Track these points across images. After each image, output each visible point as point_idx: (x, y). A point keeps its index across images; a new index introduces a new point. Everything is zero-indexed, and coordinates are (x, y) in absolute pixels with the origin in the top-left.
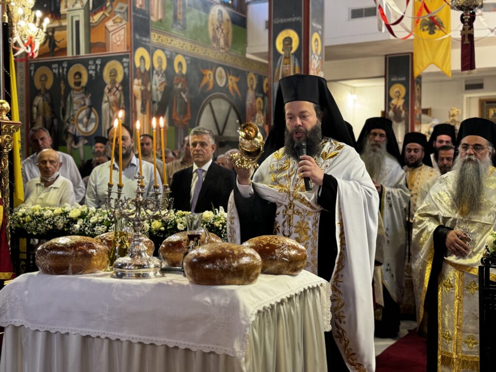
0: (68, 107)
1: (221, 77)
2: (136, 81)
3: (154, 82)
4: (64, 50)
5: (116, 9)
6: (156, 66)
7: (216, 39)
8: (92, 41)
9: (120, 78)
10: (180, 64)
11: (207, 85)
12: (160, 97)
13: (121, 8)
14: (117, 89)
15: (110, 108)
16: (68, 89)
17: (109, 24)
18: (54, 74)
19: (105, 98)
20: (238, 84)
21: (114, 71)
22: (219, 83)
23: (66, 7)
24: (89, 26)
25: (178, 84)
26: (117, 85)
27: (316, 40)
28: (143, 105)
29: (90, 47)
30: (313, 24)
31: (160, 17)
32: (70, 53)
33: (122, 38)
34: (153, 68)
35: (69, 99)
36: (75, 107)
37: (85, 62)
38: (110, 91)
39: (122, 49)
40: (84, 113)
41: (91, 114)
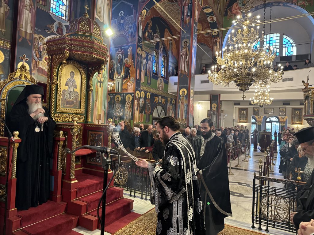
0: (114, 107)
1: (160, 99)
2: (136, 101)
3: (140, 101)
4: (114, 90)
5: (131, 79)
6: (141, 96)
7: (159, 88)
8: (123, 88)
9: (131, 99)
10: (148, 95)
11: (156, 102)
12: (142, 106)
13: (133, 79)
14: (130, 103)
15: (127, 109)
16: (115, 102)
17: (128, 83)
18: (111, 97)
19: (126, 105)
20: (165, 101)
21: (129, 98)
22: (159, 101)
23: (115, 77)
24: (122, 84)
25: (147, 101)
26: (130, 102)
27: (192, 92)
28: (137, 108)
29: (122, 90)
30: (191, 87)
31: (143, 82)
32: (116, 92)
33: (132, 88)
34: (140, 97)
35: (115, 105)
36: (116, 107)
37: (120, 94)
38: (127, 103)
39: (132, 91)
40: (119, 109)
41: (121, 110)
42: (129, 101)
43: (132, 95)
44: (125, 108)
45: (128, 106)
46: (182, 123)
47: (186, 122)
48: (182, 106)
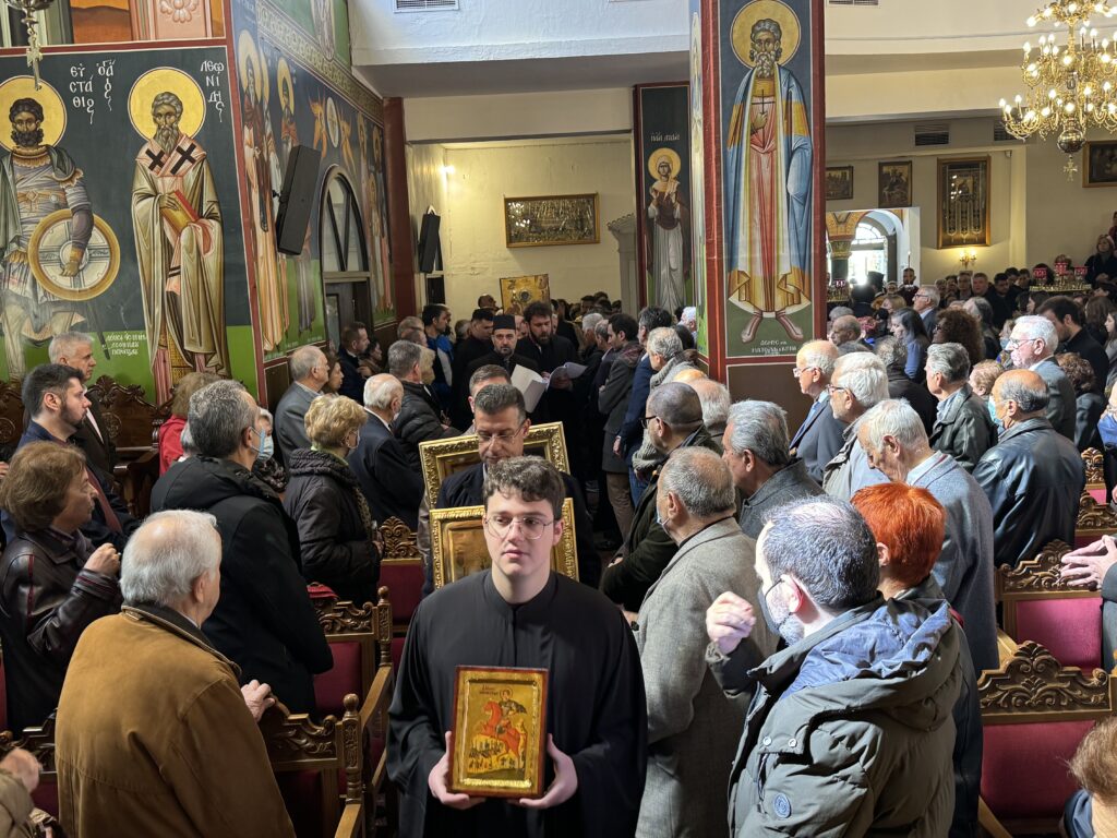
2: (246, 134)
10: (285, 85)
11: (321, 142)
14: (186, 155)
15: (163, 215)
19: (142, 184)
21: (167, 105)
22: (332, 137)
26: (185, 145)
28: (261, 206)
29: (69, 20)
36: (24, 211)
38: (157, 161)
39: (196, 30)
40: (60, 230)
41: (89, 235)
42: (169, 133)
43: (199, 78)
44: (141, 209)
45: (167, 184)
46: (770, 306)
47: (805, 303)
48: (765, 159)
